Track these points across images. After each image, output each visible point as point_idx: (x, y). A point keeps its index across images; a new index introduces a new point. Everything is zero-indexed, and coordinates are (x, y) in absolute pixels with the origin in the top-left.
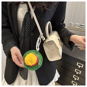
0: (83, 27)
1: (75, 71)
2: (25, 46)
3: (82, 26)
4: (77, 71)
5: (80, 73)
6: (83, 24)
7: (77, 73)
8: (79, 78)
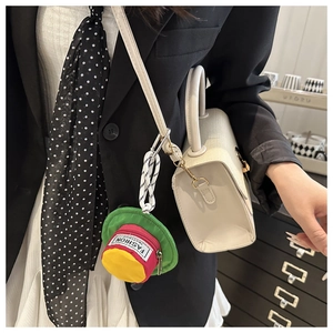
0: (318, 88)
1: (284, 270)
2: (75, 186)
3: (314, 88)
4: (289, 269)
5: (303, 280)
6: (316, 80)
7: (292, 278)
8: (297, 299)
